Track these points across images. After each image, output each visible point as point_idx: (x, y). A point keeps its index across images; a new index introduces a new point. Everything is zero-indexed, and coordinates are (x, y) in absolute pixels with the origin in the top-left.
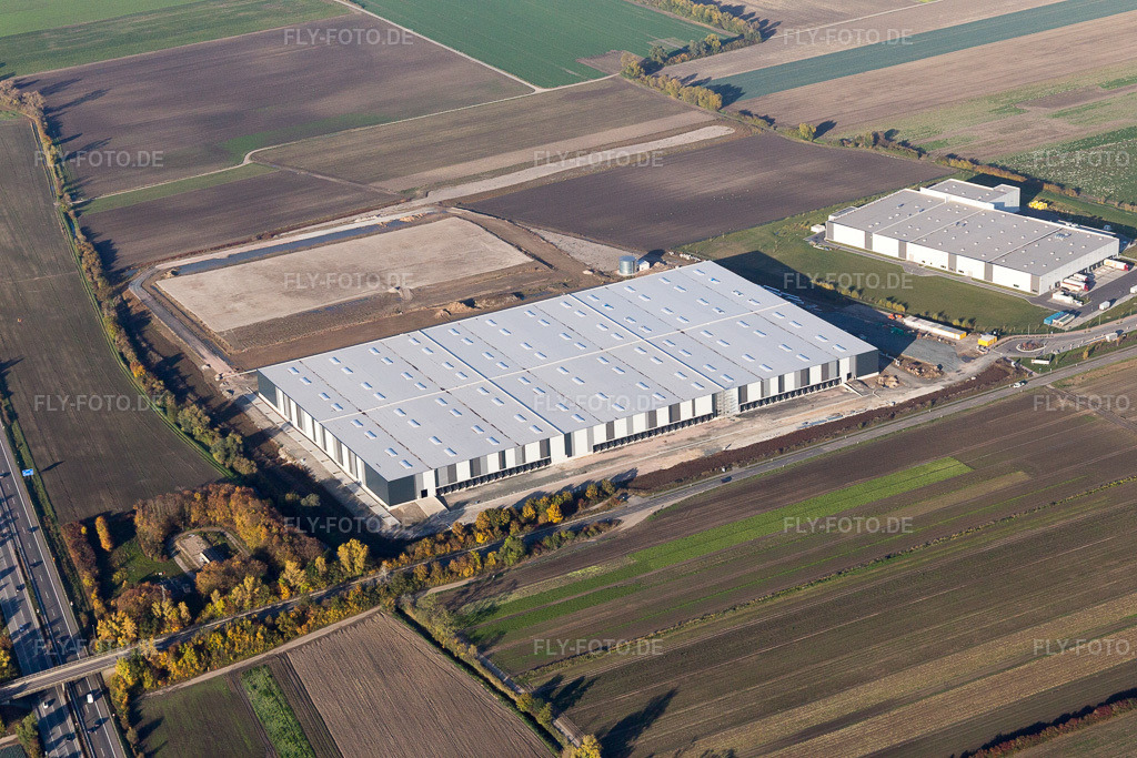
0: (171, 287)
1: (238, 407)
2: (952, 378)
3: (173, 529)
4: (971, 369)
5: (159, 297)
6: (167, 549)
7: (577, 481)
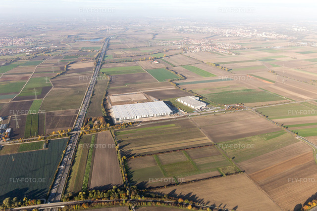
0: (111, 97)
1: (109, 109)
2: (180, 116)
3: (95, 120)
4: (183, 115)
5: (109, 98)
6: (94, 122)
7: (136, 121)
